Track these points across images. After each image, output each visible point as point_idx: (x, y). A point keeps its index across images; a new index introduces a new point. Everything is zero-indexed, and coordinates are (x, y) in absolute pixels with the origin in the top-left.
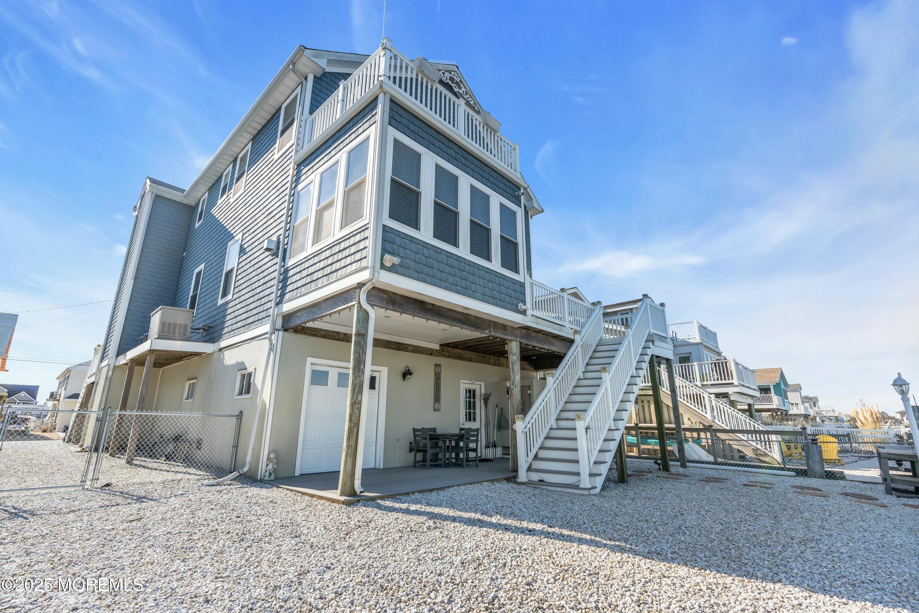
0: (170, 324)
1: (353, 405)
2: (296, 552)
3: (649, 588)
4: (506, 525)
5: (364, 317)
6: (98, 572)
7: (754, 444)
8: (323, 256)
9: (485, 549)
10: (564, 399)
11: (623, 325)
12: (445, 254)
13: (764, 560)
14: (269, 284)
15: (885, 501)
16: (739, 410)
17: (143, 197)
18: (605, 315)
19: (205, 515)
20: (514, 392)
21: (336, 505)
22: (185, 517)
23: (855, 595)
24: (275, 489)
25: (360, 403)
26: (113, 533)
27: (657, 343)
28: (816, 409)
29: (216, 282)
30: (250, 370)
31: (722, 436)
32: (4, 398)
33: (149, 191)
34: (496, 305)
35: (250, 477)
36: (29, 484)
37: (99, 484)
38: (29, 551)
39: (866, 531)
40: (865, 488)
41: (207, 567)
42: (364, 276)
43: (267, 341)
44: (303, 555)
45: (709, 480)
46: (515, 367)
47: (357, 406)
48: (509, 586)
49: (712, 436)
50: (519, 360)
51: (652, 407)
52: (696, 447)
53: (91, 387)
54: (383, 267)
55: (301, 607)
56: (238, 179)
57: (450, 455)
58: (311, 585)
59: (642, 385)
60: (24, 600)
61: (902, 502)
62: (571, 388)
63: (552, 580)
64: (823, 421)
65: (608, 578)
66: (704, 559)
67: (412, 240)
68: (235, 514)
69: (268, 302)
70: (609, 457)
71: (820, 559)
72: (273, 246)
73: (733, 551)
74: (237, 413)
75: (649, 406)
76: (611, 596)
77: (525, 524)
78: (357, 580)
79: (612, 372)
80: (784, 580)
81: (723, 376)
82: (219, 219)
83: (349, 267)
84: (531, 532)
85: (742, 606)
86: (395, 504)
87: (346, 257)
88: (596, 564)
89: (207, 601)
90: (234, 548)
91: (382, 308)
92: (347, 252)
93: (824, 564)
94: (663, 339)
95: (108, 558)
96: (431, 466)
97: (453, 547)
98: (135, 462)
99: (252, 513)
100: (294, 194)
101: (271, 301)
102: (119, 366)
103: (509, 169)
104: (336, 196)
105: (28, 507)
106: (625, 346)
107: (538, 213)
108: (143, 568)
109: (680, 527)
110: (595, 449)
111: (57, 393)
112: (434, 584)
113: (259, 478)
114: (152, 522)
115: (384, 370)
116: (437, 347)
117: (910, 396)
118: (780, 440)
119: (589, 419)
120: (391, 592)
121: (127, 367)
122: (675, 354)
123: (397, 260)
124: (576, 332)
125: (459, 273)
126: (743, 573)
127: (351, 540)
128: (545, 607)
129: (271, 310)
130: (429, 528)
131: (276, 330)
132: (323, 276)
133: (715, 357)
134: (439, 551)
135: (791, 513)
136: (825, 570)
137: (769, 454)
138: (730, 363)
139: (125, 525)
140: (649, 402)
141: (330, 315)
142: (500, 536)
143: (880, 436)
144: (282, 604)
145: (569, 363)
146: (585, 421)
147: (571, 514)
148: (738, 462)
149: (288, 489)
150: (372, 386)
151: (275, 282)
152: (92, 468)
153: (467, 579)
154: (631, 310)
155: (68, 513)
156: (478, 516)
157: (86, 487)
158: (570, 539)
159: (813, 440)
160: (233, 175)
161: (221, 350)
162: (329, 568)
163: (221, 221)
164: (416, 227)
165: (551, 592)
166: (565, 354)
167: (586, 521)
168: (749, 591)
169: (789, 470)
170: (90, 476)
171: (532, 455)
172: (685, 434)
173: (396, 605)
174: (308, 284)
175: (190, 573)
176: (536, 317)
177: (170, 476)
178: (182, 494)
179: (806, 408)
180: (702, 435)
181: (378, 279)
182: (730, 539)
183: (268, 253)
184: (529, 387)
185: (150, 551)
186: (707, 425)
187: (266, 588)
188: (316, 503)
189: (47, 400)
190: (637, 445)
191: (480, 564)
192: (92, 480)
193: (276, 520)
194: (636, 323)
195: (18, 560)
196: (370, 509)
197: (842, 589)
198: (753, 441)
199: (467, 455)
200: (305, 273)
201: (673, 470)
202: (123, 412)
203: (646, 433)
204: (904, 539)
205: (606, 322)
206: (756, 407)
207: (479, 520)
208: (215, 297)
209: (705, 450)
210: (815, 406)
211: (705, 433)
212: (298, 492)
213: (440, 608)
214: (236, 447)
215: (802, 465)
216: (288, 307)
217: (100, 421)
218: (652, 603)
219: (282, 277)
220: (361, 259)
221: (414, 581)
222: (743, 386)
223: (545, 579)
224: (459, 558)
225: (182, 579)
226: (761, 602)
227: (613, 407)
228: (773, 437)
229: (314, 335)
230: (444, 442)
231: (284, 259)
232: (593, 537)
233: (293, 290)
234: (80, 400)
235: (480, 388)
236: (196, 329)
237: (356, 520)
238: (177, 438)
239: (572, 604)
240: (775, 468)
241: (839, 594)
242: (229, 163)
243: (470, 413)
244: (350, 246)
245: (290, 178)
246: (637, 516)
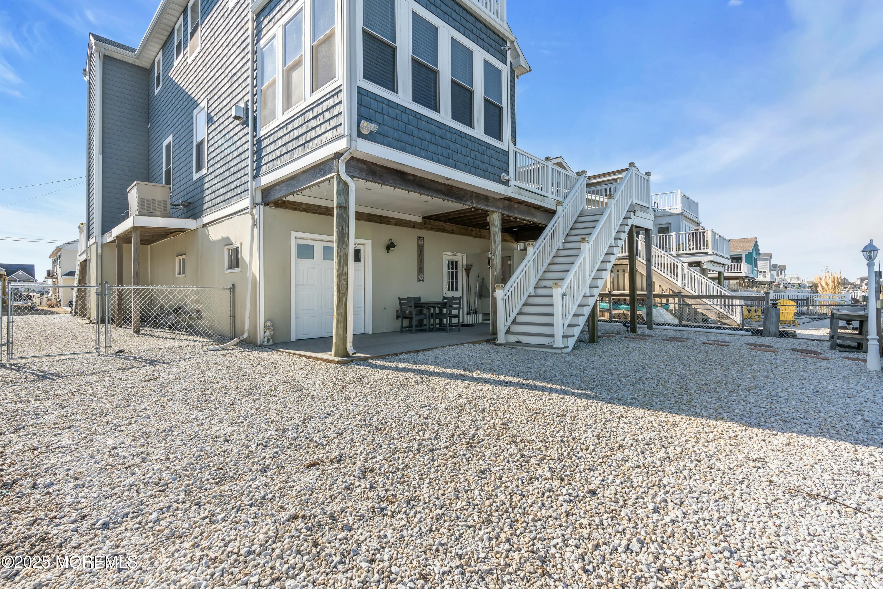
0: (148, 200)
1: (339, 276)
2: (299, 403)
3: (609, 425)
4: (485, 379)
5: (344, 190)
6: (128, 421)
7: (718, 308)
8: (296, 124)
9: (467, 398)
10: (543, 269)
11: (606, 196)
12: (425, 119)
13: (711, 403)
14: (243, 156)
15: (828, 355)
16: (710, 278)
17: (90, 58)
18: (589, 185)
19: (214, 374)
20: (495, 262)
21: (331, 364)
22: (196, 376)
23: (785, 428)
24: (275, 352)
25: (347, 274)
26: (134, 390)
27: (638, 213)
28: (782, 276)
29: (187, 155)
30: (236, 244)
31: (689, 301)
32: (4, 277)
33: (96, 50)
34: (479, 175)
35: (250, 343)
36: (49, 351)
37: (112, 351)
38: (63, 405)
39: (805, 379)
40: (813, 345)
41: (223, 415)
42: (341, 145)
43: (249, 216)
44: (306, 405)
45: (671, 339)
46: (496, 238)
47: (344, 277)
48: (487, 426)
49: (680, 301)
50: (500, 231)
51: (627, 275)
52: (664, 312)
53: (84, 265)
54: (360, 135)
55: (308, 444)
56: (192, 35)
57: (434, 321)
58: (315, 427)
59: (619, 255)
60: (69, 442)
61: (842, 356)
62: (550, 258)
63: (525, 421)
64: (786, 287)
65: (573, 418)
66: (659, 403)
67: (390, 104)
68: (241, 373)
69: (245, 175)
70: (582, 321)
71: (760, 402)
72: (242, 114)
73: (685, 396)
74: (230, 286)
75: (624, 275)
76: (575, 432)
77: (502, 378)
78: (355, 423)
79: (591, 242)
80: (726, 418)
81: (699, 245)
82: (179, 83)
83: (325, 135)
84: (508, 384)
85: (687, 438)
86: (385, 363)
87: (320, 125)
88: (564, 408)
89: (227, 441)
90: (244, 400)
91: (362, 179)
92: (320, 119)
93: (762, 406)
94: (645, 209)
95: (134, 410)
96: (417, 331)
97: (438, 396)
98: (141, 332)
99: (256, 372)
100: (256, 52)
101: (248, 174)
102: (107, 244)
103: (494, 17)
104: (303, 53)
105: (53, 371)
106: (606, 217)
107: (525, 73)
108: (167, 417)
109: (641, 379)
110: (569, 314)
111: (53, 271)
112: (422, 425)
113: (259, 343)
114: (167, 381)
115: (368, 243)
116: (419, 220)
117: (876, 261)
118: (743, 304)
119: (565, 286)
120: (385, 432)
121: (115, 244)
122: (655, 225)
123: (374, 127)
124: (558, 203)
125: (440, 141)
126: (691, 413)
127: (347, 393)
128: (518, 441)
129: (249, 183)
130: (416, 382)
131: (257, 204)
132: (298, 146)
133: (693, 227)
134: (426, 400)
135: (742, 365)
136: (763, 410)
137: (731, 316)
138: (707, 234)
139: (144, 384)
140: (624, 271)
141: (309, 187)
142: (480, 388)
143: (837, 299)
144: (292, 442)
145: (550, 234)
146: (561, 289)
147: (544, 369)
148: (701, 324)
149: (286, 352)
150: (357, 258)
151: (248, 154)
152: (102, 337)
153: (451, 421)
154: (616, 180)
155: (90, 375)
156: (461, 372)
157: (101, 353)
158: (542, 389)
159: (773, 304)
160: (186, 30)
161: (204, 225)
162: (330, 415)
163: (181, 85)
164: (393, 88)
165: (523, 430)
166: (546, 226)
167: (557, 375)
168: (695, 426)
169: (747, 330)
170: (103, 344)
171: (510, 320)
172: (655, 300)
173: (389, 441)
174: (283, 155)
175: (208, 420)
176: (519, 187)
177: (177, 343)
178: (190, 358)
179: (772, 276)
180: (671, 300)
181: (356, 148)
182: (684, 387)
183: (237, 122)
184: (510, 258)
185: (170, 404)
186: (677, 291)
187: (276, 430)
188: (314, 363)
189: (45, 278)
190: (609, 311)
191: (462, 410)
192: (106, 347)
193: (279, 378)
194: (620, 193)
195: (55, 412)
196: (362, 368)
197: (774, 424)
198: (717, 305)
199: (450, 321)
200: (279, 143)
201: (640, 331)
202: (120, 287)
203: (619, 299)
204: (838, 385)
205: (590, 193)
206: (725, 275)
207: (461, 375)
208: (189, 172)
209: (672, 314)
210: (781, 274)
211: (674, 299)
212: (296, 354)
213: (428, 443)
214: (233, 316)
215: (759, 326)
216: (265, 180)
217: (100, 295)
218: (610, 437)
219: (255, 148)
220: (336, 127)
221: (405, 423)
222: (717, 255)
223: (519, 420)
224: (443, 405)
225: (202, 424)
226: (703, 435)
227: (590, 276)
228: (737, 302)
229: (295, 209)
230: (429, 309)
231: (255, 128)
232: (563, 387)
233: (268, 162)
234: (77, 277)
235: (462, 259)
236: (176, 205)
237: (350, 377)
238: (177, 311)
239: (541, 439)
240: (734, 329)
241: (771, 428)
242: (179, 14)
243: (452, 283)
244: (323, 112)
245: (249, 32)
246: (603, 370)
